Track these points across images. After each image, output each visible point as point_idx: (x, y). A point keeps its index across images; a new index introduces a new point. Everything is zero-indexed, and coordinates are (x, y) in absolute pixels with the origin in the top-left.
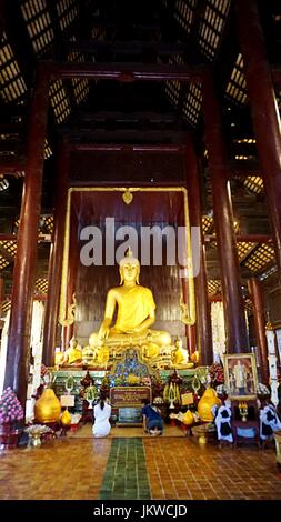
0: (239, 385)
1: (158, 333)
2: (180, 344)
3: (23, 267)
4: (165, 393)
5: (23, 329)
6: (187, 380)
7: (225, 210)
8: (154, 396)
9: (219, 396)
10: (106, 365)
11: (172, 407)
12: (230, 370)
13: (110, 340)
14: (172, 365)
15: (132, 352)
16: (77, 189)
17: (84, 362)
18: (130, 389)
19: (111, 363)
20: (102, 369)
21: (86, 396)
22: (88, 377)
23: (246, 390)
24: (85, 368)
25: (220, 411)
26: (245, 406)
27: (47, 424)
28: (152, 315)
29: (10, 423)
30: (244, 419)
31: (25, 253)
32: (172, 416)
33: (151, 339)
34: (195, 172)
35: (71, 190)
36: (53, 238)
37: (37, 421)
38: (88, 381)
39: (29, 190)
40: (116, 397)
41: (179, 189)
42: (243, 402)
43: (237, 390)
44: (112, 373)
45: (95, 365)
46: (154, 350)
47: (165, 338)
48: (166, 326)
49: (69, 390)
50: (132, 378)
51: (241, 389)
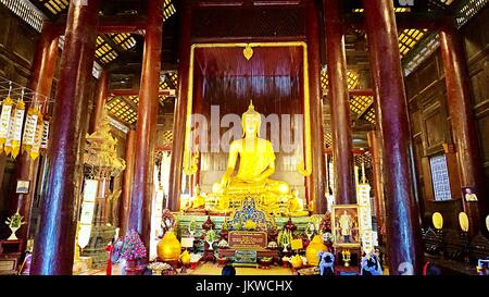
0: (344, 233)
1: (277, 183)
2: (296, 193)
3: (145, 121)
4: (279, 238)
5: (145, 178)
6: (302, 227)
7: (339, 65)
8: (269, 241)
9: (325, 243)
10: (226, 211)
11: (285, 250)
12: (337, 220)
13: (231, 188)
14: (287, 213)
15: (249, 199)
16: (200, 46)
17: (207, 208)
18: (247, 233)
19: (231, 209)
20: (222, 215)
21: (207, 239)
22: (209, 221)
23: (351, 238)
24: (207, 213)
25: (324, 256)
26: (348, 253)
27: (167, 262)
28: (272, 166)
29: (134, 259)
30: (347, 265)
31: (146, 108)
32: (285, 259)
33: (269, 188)
34: (315, 25)
35: (193, 47)
36: (177, 93)
37: (159, 259)
38: (209, 225)
39: (149, 48)
40: (234, 240)
41: (299, 44)
42: (347, 249)
43: (343, 238)
44: (231, 218)
45: (217, 211)
46: (271, 198)
47: (283, 188)
48: (286, 176)
49: (192, 233)
50: (250, 224)
51: (347, 237)
